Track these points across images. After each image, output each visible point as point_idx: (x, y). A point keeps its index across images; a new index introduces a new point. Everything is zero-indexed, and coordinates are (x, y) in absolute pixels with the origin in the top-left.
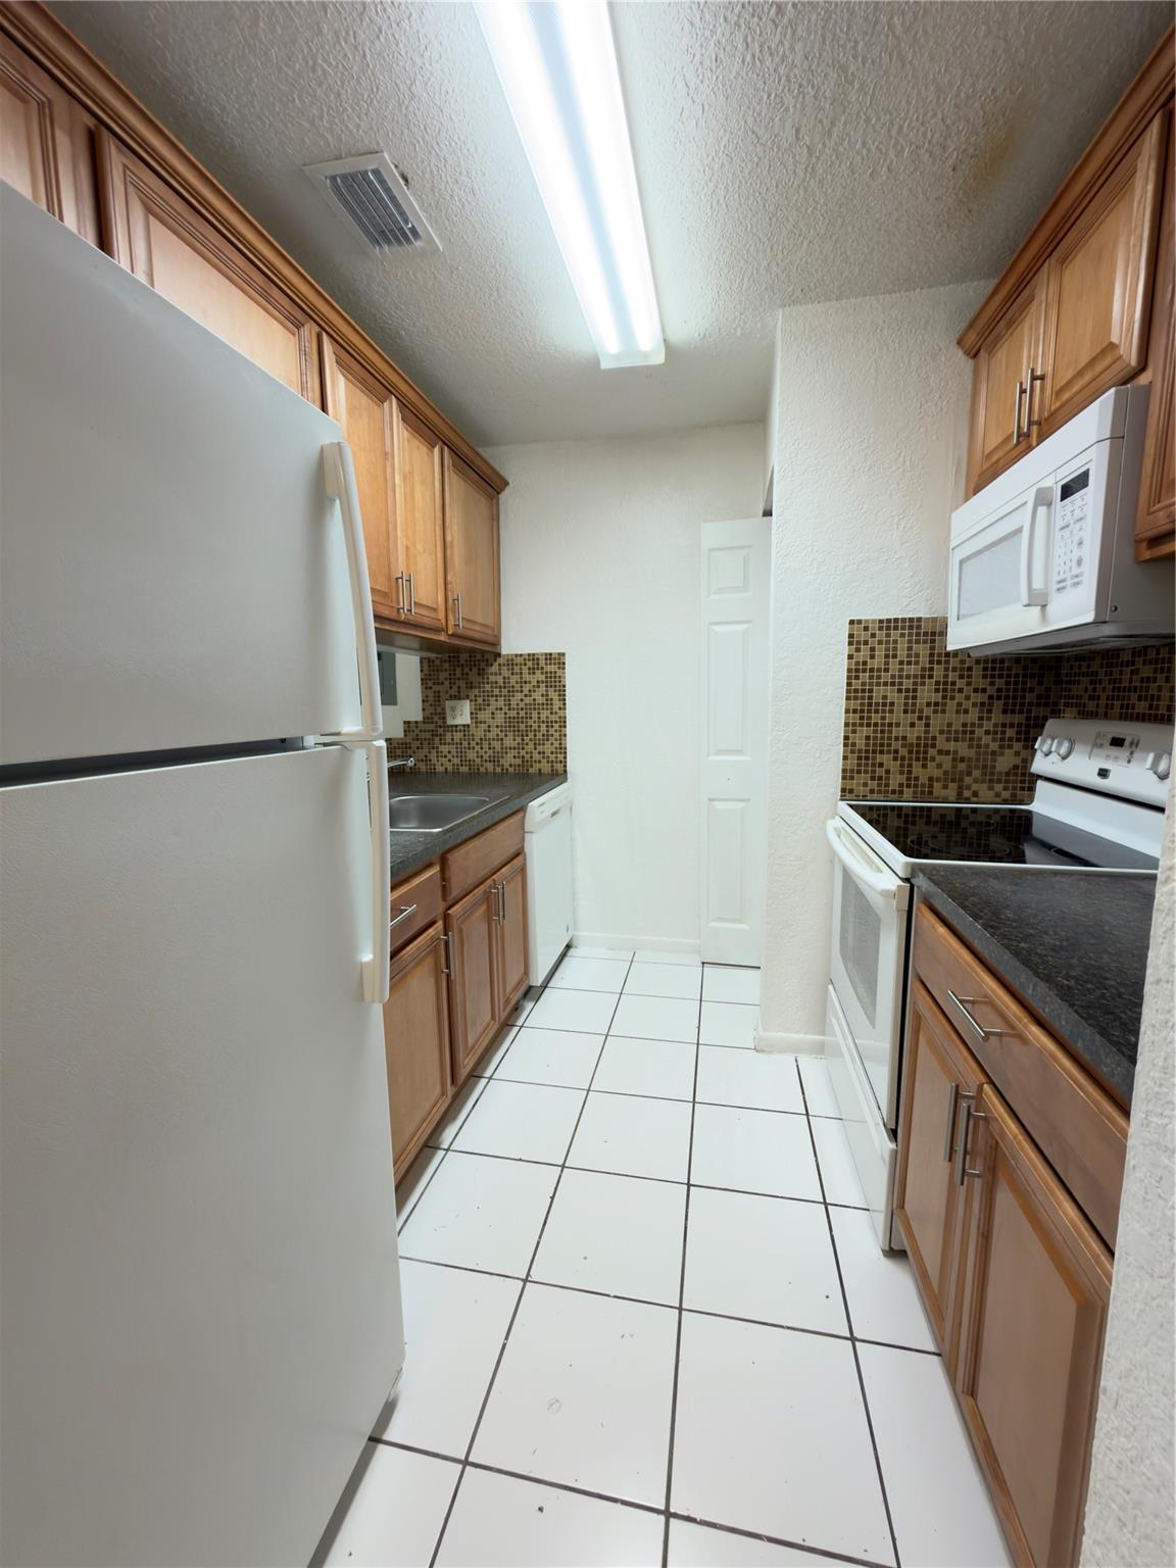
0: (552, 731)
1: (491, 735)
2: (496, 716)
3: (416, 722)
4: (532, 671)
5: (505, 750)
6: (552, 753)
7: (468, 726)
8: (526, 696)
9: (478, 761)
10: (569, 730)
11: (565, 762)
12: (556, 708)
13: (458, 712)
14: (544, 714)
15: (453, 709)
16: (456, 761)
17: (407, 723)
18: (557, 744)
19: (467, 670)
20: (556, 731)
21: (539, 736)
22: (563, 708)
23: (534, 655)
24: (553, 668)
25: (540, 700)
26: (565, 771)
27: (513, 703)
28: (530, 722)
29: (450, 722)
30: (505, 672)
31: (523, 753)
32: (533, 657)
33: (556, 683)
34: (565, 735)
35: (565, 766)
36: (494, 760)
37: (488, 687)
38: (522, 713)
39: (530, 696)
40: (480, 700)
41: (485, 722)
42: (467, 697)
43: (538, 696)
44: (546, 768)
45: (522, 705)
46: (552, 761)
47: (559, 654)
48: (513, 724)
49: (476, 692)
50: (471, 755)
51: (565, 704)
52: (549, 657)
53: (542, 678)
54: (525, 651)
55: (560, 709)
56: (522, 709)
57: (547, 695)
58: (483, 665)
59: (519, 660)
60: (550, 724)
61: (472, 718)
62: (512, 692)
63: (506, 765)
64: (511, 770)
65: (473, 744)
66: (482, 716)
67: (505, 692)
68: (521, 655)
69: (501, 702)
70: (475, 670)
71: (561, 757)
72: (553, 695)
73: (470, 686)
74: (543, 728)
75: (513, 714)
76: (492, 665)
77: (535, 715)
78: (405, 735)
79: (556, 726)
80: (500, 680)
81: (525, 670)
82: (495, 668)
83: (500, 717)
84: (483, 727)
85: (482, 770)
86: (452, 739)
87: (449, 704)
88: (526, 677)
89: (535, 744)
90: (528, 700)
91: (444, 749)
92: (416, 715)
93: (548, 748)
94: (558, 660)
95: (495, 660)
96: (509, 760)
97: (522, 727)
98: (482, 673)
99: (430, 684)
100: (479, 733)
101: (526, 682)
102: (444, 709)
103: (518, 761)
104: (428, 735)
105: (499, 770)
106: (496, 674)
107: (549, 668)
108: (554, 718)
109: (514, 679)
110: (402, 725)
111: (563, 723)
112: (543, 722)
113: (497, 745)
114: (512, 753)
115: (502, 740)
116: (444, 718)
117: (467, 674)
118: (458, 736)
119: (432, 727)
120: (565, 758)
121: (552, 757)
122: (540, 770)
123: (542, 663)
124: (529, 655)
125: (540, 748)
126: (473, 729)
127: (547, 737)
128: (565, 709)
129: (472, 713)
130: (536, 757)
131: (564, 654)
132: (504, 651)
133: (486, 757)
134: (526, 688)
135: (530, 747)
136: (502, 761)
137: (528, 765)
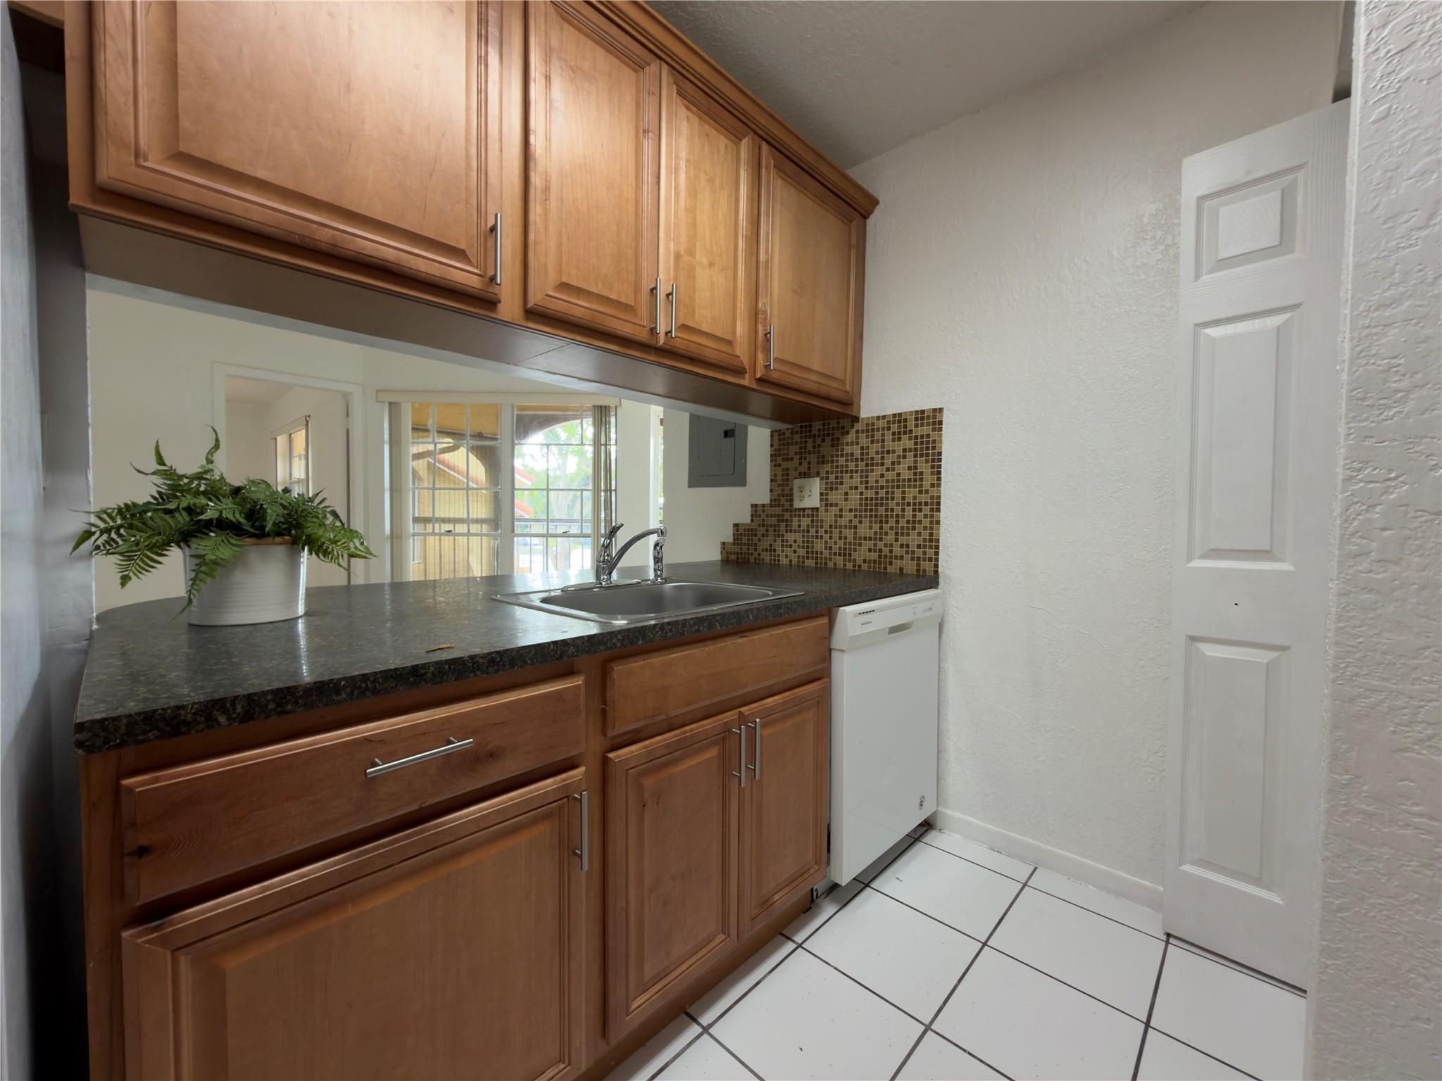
0: (920, 516)
1: (843, 521)
2: (849, 498)
3: (763, 505)
4: (897, 437)
5: (858, 541)
6: (919, 546)
7: (817, 509)
8: (888, 470)
9: (826, 553)
10: (944, 514)
11: (937, 560)
12: (926, 485)
13: (806, 493)
14: (911, 493)
15: (801, 489)
16: (802, 552)
17: (754, 506)
18: (925, 534)
19: (819, 441)
20: (926, 516)
21: (903, 522)
22: (937, 484)
23: (900, 415)
24: (925, 430)
25: (906, 474)
26: (936, 572)
27: (872, 480)
28: (892, 504)
29: (798, 504)
30: (864, 441)
31: (880, 545)
32: (899, 418)
33: (929, 451)
34: (938, 522)
35: (936, 566)
36: (845, 553)
37: (842, 461)
38: (882, 493)
39: (893, 470)
40: (832, 478)
41: (836, 505)
42: (818, 474)
43: (903, 469)
44: (910, 567)
45: (882, 482)
46: (919, 559)
47: (935, 410)
48: (869, 508)
49: (828, 467)
50: (819, 546)
51: (939, 479)
52: (920, 416)
53: (910, 444)
54: (891, 410)
55: (933, 485)
56: (882, 487)
57: (916, 468)
58: (838, 434)
59: (882, 424)
60: (918, 507)
61: (821, 500)
62: (871, 464)
63: (859, 561)
64: (865, 567)
65: (821, 532)
66: (834, 497)
67: (862, 465)
68: (884, 417)
69: (857, 480)
70: (828, 440)
71: (930, 552)
72: (924, 467)
73: (822, 460)
74: (909, 512)
75: (870, 494)
76: (847, 433)
77: (898, 495)
78: (752, 521)
79: (926, 510)
80: (857, 451)
81: (889, 436)
82: (851, 437)
83: (855, 499)
84: (834, 510)
85: (830, 565)
86: (799, 526)
87: (797, 483)
88: (889, 444)
89: (897, 534)
90: (890, 475)
91: (790, 537)
92: (764, 497)
93: (913, 540)
94: (932, 419)
95: (852, 427)
96: (862, 553)
97: (881, 510)
98: (836, 443)
99: (779, 459)
100: (828, 518)
101: (888, 452)
102: (791, 490)
103: (874, 556)
104: (773, 520)
105: (850, 566)
106: (853, 444)
107: (920, 431)
108: (923, 498)
109: (874, 448)
110: (749, 508)
111: (936, 505)
112: (909, 504)
113: (849, 533)
114: (867, 545)
115: (855, 527)
116: (792, 500)
117: (819, 446)
118: (805, 522)
119: (778, 510)
120: (937, 554)
121: (919, 553)
122: (901, 569)
123: (911, 424)
124: (894, 415)
125: (903, 540)
126: (822, 513)
127: (913, 524)
128: (939, 485)
129: (821, 494)
130: (897, 551)
131: (941, 410)
132: (864, 414)
133: (835, 549)
134: (889, 460)
135: (890, 538)
136: (855, 555)
137: (884, 559)
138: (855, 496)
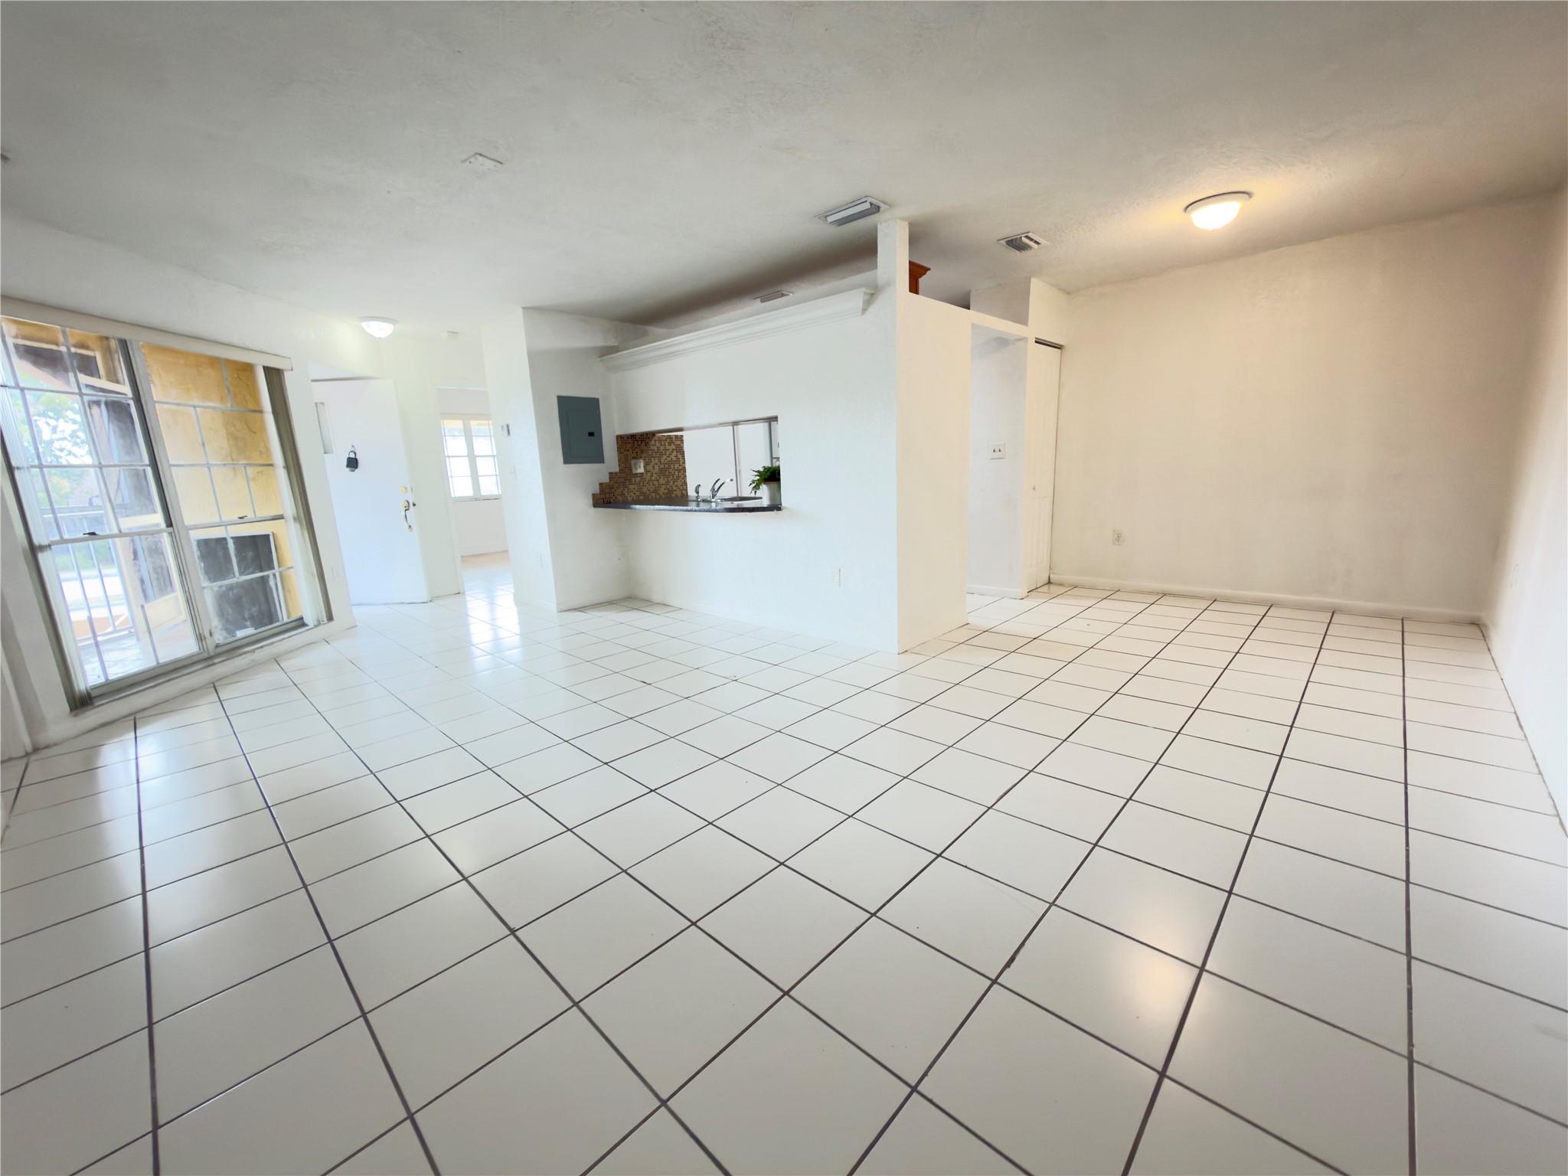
0: (680, 474)
1: (653, 478)
2: (654, 468)
3: (616, 473)
4: (670, 444)
5: (660, 485)
6: (681, 485)
7: (642, 474)
8: (667, 457)
9: (648, 492)
10: (687, 473)
12: (681, 462)
13: (637, 467)
14: (677, 466)
15: (635, 464)
16: (638, 493)
17: (611, 474)
18: (683, 481)
19: (640, 443)
21: (675, 477)
22: (684, 463)
24: (679, 442)
25: (674, 459)
26: (687, 496)
27: (662, 461)
28: (670, 470)
29: (634, 472)
30: (657, 444)
31: (668, 486)
32: (669, 437)
33: (680, 450)
34: (686, 476)
35: (687, 494)
36: (656, 491)
37: (650, 452)
38: (667, 466)
39: (669, 457)
40: (647, 460)
41: (651, 471)
42: (641, 458)
43: (672, 457)
44: (679, 493)
45: (666, 461)
46: (681, 490)
48: (663, 472)
49: (645, 455)
50: (645, 490)
53: (674, 447)
56: (666, 464)
57: (677, 456)
58: (646, 440)
60: (679, 471)
61: (644, 469)
62: (661, 454)
63: (661, 493)
64: (663, 496)
65: (645, 483)
66: (649, 468)
67: (658, 455)
69: (656, 459)
70: (644, 444)
72: (680, 456)
73: (642, 452)
74: (677, 473)
75: (662, 466)
76: (651, 441)
77: (672, 467)
78: (610, 481)
79: (682, 472)
80: (656, 449)
81: (666, 444)
82: (653, 442)
83: (657, 469)
84: (649, 474)
85: (650, 497)
86: (635, 482)
87: (633, 462)
88: (668, 447)
89: (673, 482)
90: (669, 459)
91: (632, 487)
92: (616, 469)
93: (678, 483)
94: (678, 431)
95: (653, 438)
96: (662, 490)
97: (667, 473)
98: (647, 444)
99: (622, 450)
100: (649, 477)
101: (667, 450)
102: (630, 465)
103: (666, 491)
104: (622, 480)
105: (658, 496)
106: (654, 445)
108: (681, 468)
109: (662, 448)
110: (608, 475)
111: (684, 469)
112: (676, 470)
113: (656, 483)
114: (663, 487)
115: (659, 480)
116: (631, 470)
118: (638, 479)
119: (623, 475)
120: (687, 487)
123: (674, 440)
125: (675, 485)
126: (645, 475)
127: (678, 477)
129: (644, 466)
130: (674, 488)
131: (682, 428)
133: (651, 490)
134: (668, 453)
135: (671, 484)
136: (659, 492)
137: (670, 491)
138: (656, 467)
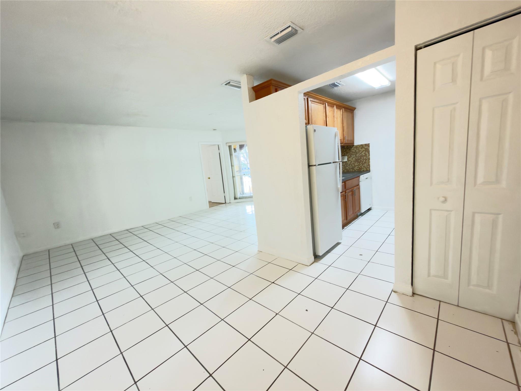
0: (366, 161)
1: (352, 163)
4: (362, 148)
5: (355, 166)
6: (366, 166)
7: (346, 161)
8: (360, 154)
9: (349, 169)
10: (371, 161)
11: (370, 168)
13: (344, 159)
14: (365, 158)
18: (368, 164)
19: (346, 149)
20: (367, 161)
21: (363, 162)
26: (370, 170)
27: (357, 156)
28: (361, 160)
30: (355, 149)
31: (359, 166)
33: (367, 150)
34: (370, 162)
35: (370, 169)
36: (353, 168)
37: (351, 153)
40: (349, 156)
41: (350, 160)
42: (346, 155)
43: (363, 154)
44: (365, 169)
45: (359, 156)
46: (367, 168)
47: (368, 144)
48: (357, 160)
49: (348, 154)
50: (347, 168)
51: (369, 155)
52: (366, 145)
53: (364, 149)
54: (360, 144)
55: (368, 156)
56: (359, 157)
57: (365, 153)
58: (350, 148)
59: (358, 146)
60: (366, 160)
62: (357, 153)
63: (355, 169)
64: (357, 170)
65: (348, 165)
66: (350, 159)
67: (355, 153)
68: (359, 145)
69: (354, 156)
71: (369, 167)
72: (367, 153)
73: (347, 153)
74: (364, 161)
75: (357, 158)
76: (352, 148)
77: (362, 158)
80: (354, 151)
81: (360, 148)
82: (353, 149)
83: (354, 159)
85: (350, 171)
88: (360, 150)
89: (362, 164)
93: (365, 165)
95: (353, 147)
96: (356, 168)
97: (359, 161)
98: (350, 150)
100: (349, 163)
101: (360, 151)
103: (358, 168)
105: (354, 171)
107: (366, 147)
108: (367, 158)
109: (357, 150)
111: (369, 159)
112: (364, 159)
113: (353, 165)
118: (344, 164)
120: (370, 167)
121: (367, 167)
122: (363, 170)
123: (364, 146)
124: (361, 145)
125: (364, 165)
127: (365, 162)
128: (370, 156)
129: (347, 159)
130: (363, 167)
131: (369, 144)
132: (355, 145)
133: (351, 168)
134: (360, 152)
137: (360, 169)
